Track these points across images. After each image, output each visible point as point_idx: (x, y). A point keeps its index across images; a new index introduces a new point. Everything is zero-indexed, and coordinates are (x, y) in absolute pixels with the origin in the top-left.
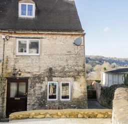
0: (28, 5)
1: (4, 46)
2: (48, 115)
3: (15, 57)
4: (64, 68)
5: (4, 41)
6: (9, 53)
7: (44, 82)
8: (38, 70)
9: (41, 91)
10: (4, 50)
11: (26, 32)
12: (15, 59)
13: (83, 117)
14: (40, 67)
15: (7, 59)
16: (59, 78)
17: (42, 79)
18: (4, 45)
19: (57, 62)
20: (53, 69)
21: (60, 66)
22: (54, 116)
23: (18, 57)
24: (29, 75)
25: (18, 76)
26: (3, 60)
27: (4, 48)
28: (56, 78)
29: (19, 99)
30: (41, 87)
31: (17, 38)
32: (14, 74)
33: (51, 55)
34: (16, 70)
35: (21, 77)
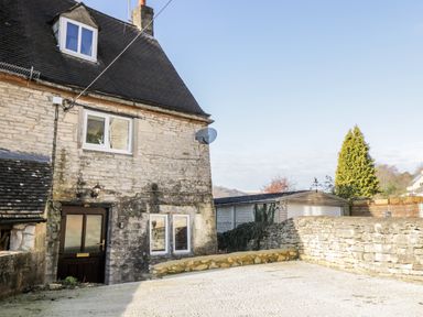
0: (83, 28)
1: (56, 124)
2: (213, 264)
3: (82, 154)
4: (179, 186)
5: (57, 111)
6: (67, 141)
7: (144, 214)
8: (129, 188)
9: (140, 235)
10: (55, 134)
11: (110, 99)
12: (81, 158)
13: (262, 263)
14: (134, 181)
15: (63, 155)
16: (170, 207)
17: (140, 207)
18: (56, 120)
19: (166, 172)
20: (160, 186)
21: (171, 182)
22: (223, 265)
23: (89, 155)
24: (111, 199)
25: (88, 199)
26: (54, 158)
27: (56, 129)
28: (165, 206)
29: (87, 255)
30: (139, 227)
31: (85, 107)
32: (79, 195)
33: (154, 156)
34: (84, 184)
35: (94, 201)
